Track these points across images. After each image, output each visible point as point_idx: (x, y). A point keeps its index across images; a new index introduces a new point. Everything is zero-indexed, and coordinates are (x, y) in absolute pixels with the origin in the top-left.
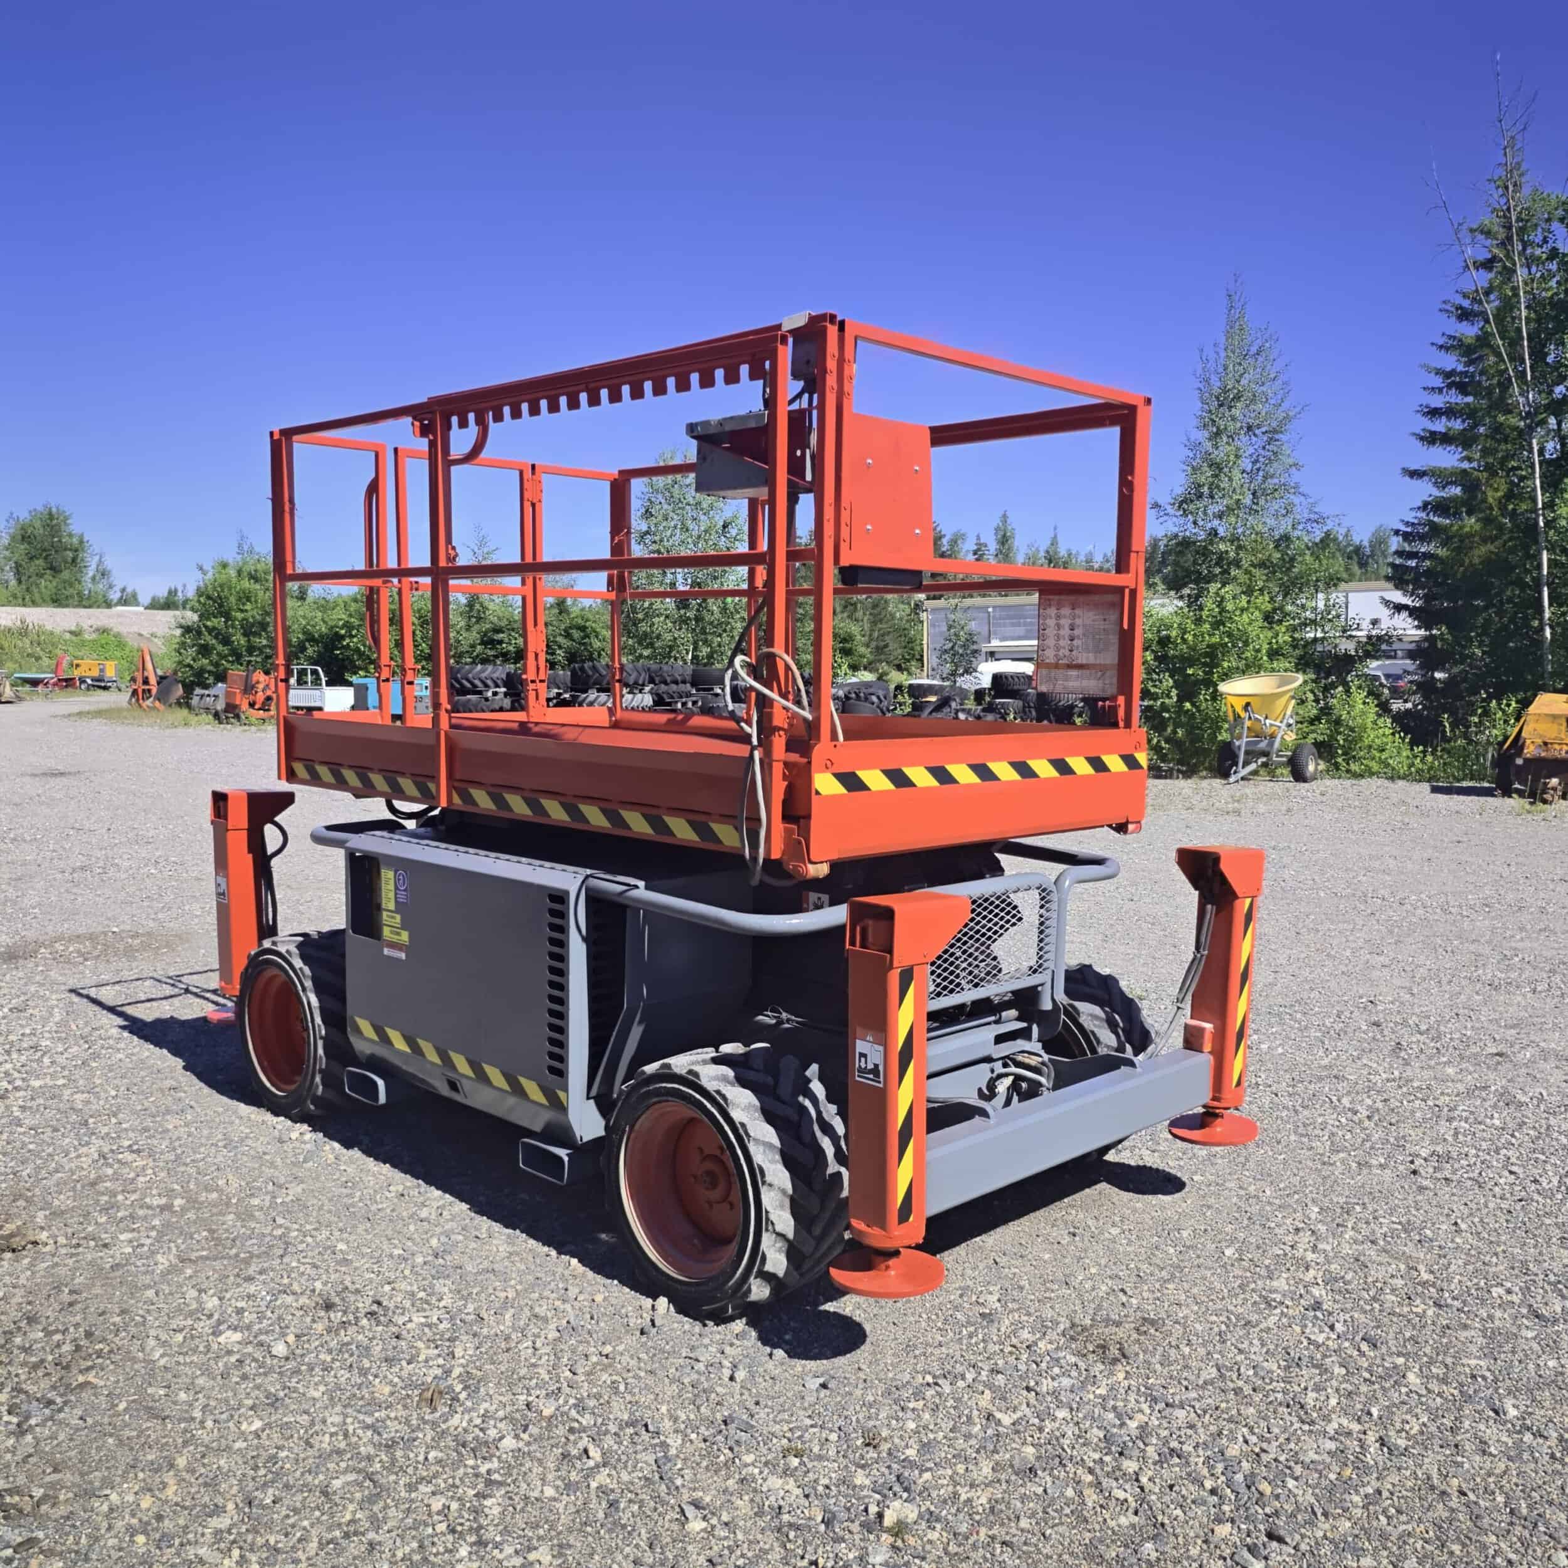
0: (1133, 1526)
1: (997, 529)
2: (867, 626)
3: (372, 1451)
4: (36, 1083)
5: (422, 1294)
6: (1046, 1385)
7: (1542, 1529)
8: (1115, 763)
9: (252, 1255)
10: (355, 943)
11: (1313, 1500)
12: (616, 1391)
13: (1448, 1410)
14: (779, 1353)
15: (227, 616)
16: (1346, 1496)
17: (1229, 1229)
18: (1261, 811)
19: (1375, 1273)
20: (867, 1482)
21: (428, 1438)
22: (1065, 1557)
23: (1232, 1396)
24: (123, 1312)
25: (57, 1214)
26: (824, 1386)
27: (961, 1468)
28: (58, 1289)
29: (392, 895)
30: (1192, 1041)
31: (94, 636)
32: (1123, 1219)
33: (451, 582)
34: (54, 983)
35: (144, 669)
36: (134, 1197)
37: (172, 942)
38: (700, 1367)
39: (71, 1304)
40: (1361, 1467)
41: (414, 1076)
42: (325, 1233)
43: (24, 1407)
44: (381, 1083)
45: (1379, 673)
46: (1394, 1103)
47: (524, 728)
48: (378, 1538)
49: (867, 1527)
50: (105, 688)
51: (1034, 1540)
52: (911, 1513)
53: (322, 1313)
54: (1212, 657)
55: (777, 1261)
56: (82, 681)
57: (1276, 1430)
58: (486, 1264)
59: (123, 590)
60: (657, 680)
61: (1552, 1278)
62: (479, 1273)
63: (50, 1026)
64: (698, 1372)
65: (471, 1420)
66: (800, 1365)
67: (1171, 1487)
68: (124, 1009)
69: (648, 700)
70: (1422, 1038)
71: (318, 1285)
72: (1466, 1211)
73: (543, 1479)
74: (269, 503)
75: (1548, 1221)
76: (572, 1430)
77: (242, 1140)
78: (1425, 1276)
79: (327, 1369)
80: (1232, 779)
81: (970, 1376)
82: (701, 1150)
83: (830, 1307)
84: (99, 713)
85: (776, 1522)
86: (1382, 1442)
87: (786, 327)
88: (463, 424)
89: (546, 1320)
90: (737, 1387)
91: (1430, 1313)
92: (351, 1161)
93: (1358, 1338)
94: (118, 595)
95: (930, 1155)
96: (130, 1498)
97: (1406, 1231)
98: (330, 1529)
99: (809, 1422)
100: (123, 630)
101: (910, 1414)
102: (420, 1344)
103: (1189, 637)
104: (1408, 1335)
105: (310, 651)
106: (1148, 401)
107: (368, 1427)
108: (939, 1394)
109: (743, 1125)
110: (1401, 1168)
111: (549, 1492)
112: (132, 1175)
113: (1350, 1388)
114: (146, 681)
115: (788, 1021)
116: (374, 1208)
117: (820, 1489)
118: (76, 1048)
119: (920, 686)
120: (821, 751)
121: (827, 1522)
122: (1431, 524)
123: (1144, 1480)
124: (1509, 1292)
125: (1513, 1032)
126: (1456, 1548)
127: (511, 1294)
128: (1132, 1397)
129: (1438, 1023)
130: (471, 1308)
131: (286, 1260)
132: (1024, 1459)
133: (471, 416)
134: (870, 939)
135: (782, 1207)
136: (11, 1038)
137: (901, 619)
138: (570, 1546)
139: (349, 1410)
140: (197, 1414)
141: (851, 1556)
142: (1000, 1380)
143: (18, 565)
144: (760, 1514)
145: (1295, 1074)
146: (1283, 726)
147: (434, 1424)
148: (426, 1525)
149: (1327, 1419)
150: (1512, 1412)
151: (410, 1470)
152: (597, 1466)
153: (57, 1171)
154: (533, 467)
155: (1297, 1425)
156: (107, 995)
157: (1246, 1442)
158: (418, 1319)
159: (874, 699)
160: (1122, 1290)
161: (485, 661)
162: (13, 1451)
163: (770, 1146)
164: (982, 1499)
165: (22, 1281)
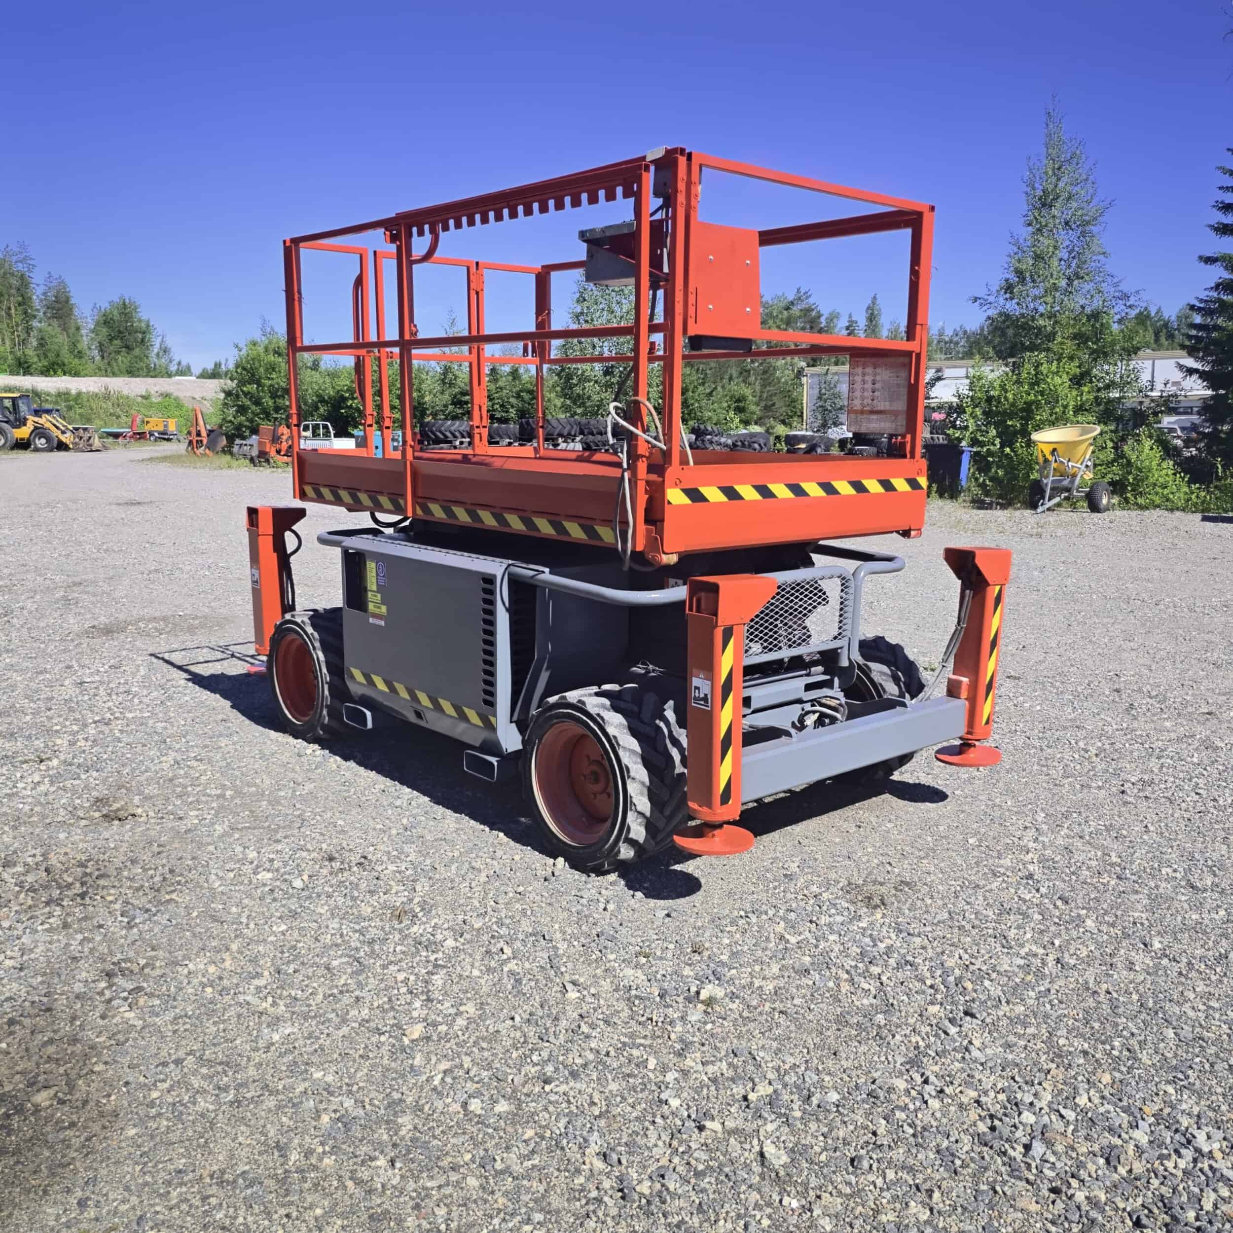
0: (872, 1005)
1: (868, 308)
2: (758, 388)
3: (359, 945)
4: (130, 715)
5: (395, 853)
6: (824, 920)
7: (1161, 1015)
8: (901, 485)
9: (279, 827)
10: (350, 615)
11: (1001, 993)
12: (525, 915)
13: (1111, 943)
14: (639, 894)
15: (259, 384)
16: (1025, 992)
17: (975, 826)
18: (1059, 534)
19: (1078, 857)
20: (692, 973)
21: (396, 939)
22: (823, 1022)
23: (956, 930)
24: (193, 858)
25: (147, 798)
26: (668, 915)
27: (757, 968)
28: (150, 843)
29: (374, 580)
30: (953, 691)
31: (159, 399)
32: (897, 817)
33: (414, 352)
34: (139, 649)
35: (197, 424)
36: (199, 789)
37: (221, 622)
38: (584, 901)
39: (159, 853)
40: (1040, 975)
41: (391, 708)
42: (329, 814)
43: (131, 913)
44: (368, 714)
45: (1176, 426)
46: (1118, 745)
47: (465, 459)
48: (361, 995)
49: (689, 1000)
50: (169, 440)
51: (802, 1011)
52: (719, 993)
53: (327, 863)
54: (1027, 411)
55: (638, 832)
56: (151, 435)
57: (983, 951)
58: (440, 835)
59: (179, 363)
60: (586, 431)
61: (1210, 863)
62: (436, 840)
63: (138, 678)
64: (582, 905)
65: (425, 929)
66: (652, 902)
67: (902, 983)
68: (189, 668)
69: (579, 447)
70: (1150, 701)
71: (324, 846)
72: (1156, 818)
73: (472, 966)
74: (284, 294)
75: (1216, 826)
76: (493, 937)
77: (273, 754)
78: (1114, 859)
79: (329, 896)
80: (1040, 510)
81: (771, 913)
82: (588, 757)
83: (677, 867)
84: (164, 459)
85: (627, 995)
86: (1058, 961)
87: (648, 159)
88: (421, 233)
89: (480, 871)
90: (608, 914)
91: (1113, 882)
92: (349, 769)
93: (1055, 897)
94: (176, 367)
95: (744, 760)
96: (202, 966)
97: (1107, 830)
98: (330, 989)
99: (655, 937)
100: (181, 395)
101: (726, 934)
102: (392, 883)
103: (1010, 396)
104: (1092, 896)
105: (322, 410)
106: (933, 209)
107: (356, 931)
108: (749, 924)
109: (615, 737)
110: (1114, 789)
111: (476, 973)
112: (197, 775)
113: (1042, 927)
114: (199, 434)
115: (654, 671)
116: (364, 799)
117: (659, 976)
118: (156, 693)
119: (795, 436)
120: (672, 472)
121: (661, 996)
122: (1220, 301)
123: (884, 978)
124: (1175, 871)
125: (1225, 698)
126: (1096, 1025)
127: (456, 854)
128: (885, 929)
129: (1166, 691)
130: (428, 862)
131: (302, 830)
132: (803, 964)
133: (427, 227)
134: (703, 606)
135: (642, 794)
136: (111, 685)
137: (786, 383)
138: (488, 1004)
139: (344, 921)
140: (244, 920)
141: (675, 1016)
142: (792, 916)
143: (101, 345)
144: (617, 990)
145: (1047, 725)
146: (1083, 467)
147: (401, 931)
148: (393, 988)
149: (1022, 946)
150: (1157, 945)
151: (384, 957)
152: (509, 959)
153: (146, 771)
154: (477, 263)
155: (999, 949)
156: (176, 658)
157: (960, 958)
158: (392, 868)
159: (756, 446)
160: (889, 863)
161: (455, 418)
162: (125, 937)
163: (633, 752)
164: (770, 986)
165: (126, 838)
